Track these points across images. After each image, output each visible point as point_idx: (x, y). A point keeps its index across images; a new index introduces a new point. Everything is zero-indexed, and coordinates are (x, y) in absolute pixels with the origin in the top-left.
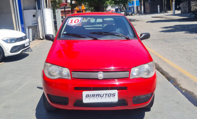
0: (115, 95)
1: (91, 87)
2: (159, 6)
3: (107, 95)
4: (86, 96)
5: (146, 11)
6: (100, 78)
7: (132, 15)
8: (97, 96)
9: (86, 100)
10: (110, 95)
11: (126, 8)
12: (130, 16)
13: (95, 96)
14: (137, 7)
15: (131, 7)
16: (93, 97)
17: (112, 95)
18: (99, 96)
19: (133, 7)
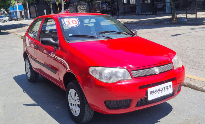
0: (170, 87)
1: (151, 84)
2: (45, 10)
3: (165, 88)
4: (151, 93)
5: (32, 16)
6: (157, 73)
7: (18, 20)
8: (158, 91)
9: (151, 98)
10: (167, 88)
11: (8, 13)
12: (15, 21)
13: (157, 92)
14: (21, 12)
15: (13, 12)
16: (155, 93)
17: (169, 87)
18: (159, 91)
19: (16, 12)
